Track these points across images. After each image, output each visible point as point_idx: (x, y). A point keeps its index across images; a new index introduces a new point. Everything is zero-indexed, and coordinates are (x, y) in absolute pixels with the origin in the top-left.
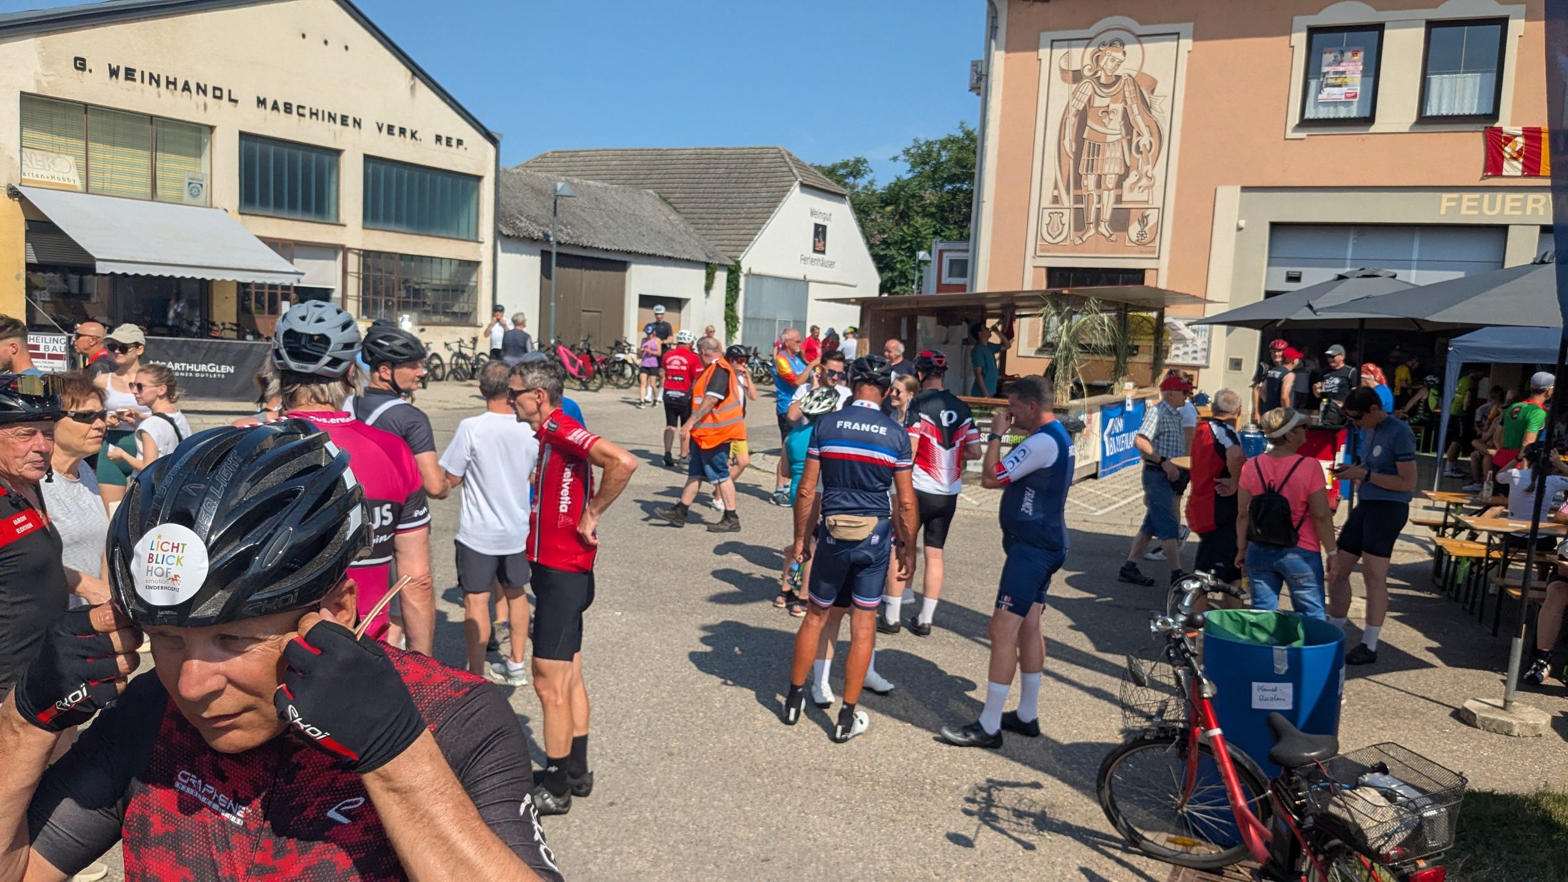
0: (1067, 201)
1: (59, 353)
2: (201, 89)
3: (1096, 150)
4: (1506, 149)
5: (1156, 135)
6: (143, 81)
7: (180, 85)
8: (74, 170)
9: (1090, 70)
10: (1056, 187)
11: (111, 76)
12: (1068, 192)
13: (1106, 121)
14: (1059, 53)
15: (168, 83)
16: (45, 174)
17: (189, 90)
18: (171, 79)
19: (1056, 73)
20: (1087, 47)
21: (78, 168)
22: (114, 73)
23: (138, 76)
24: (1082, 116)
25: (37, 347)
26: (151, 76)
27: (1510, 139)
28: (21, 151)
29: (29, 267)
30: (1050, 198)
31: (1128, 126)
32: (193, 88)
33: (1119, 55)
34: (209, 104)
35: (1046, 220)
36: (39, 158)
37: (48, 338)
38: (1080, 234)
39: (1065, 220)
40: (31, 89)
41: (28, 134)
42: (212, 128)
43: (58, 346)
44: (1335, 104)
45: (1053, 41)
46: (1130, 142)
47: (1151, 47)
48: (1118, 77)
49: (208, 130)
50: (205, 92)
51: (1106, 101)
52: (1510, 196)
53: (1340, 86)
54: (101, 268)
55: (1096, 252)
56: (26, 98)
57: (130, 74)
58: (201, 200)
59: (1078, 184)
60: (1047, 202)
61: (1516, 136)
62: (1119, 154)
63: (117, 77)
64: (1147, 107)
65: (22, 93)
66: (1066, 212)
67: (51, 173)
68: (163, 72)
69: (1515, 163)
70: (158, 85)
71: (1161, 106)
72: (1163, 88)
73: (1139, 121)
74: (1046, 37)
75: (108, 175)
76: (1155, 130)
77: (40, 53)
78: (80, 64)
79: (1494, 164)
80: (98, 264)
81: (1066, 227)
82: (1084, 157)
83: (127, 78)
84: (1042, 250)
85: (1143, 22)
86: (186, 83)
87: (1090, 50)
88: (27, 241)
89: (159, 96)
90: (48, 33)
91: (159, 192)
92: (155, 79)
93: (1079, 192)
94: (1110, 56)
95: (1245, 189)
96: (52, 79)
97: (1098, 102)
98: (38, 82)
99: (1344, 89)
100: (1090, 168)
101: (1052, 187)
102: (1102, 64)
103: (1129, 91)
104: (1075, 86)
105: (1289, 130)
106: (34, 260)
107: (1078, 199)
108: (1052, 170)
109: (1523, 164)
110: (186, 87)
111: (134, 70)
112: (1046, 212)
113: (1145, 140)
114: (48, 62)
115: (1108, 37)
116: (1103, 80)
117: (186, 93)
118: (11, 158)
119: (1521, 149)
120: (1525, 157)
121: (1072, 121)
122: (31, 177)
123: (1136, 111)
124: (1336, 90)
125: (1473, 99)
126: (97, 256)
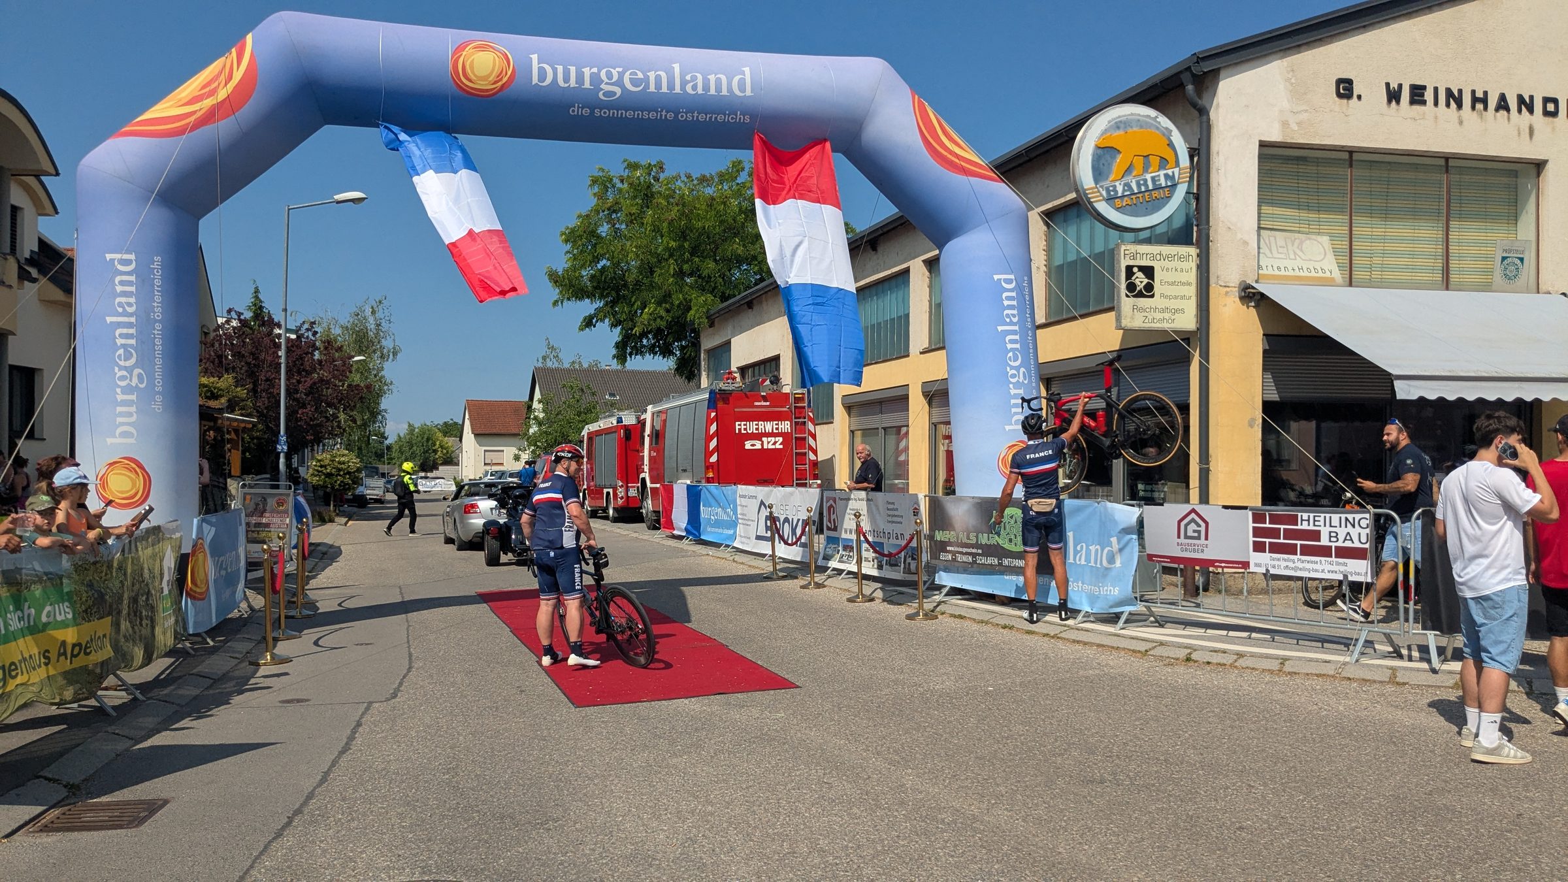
1: (1357, 545)
2: (1525, 104)
6: (1436, 104)
7: (1493, 102)
8: (1331, 257)
11: (1389, 101)
15: (1475, 100)
16: (1290, 264)
17: (1507, 109)
18: (1480, 94)
21: (1336, 252)
22: (1393, 96)
23: (1429, 96)
25: (1316, 535)
26: (1449, 93)
28: (1259, 235)
29: (1268, 407)
32: (1513, 103)
34: (1536, 127)
36: (1281, 242)
37: (1335, 518)
40: (1275, 136)
41: (1266, 209)
42: (1539, 166)
43: (1354, 532)
49: (1534, 172)
50: (1531, 110)
54: (1405, 391)
56: (1267, 149)
57: (1417, 94)
58: (1521, 281)
63: (1398, 102)
65: (1263, 145)
67: (1299, 263)
68: (1466, 83)
70: (1460, 106)
75: (1377, 260)
77: (1288, 80)
78: (1345, 88)
80: (1398, 384)
83: (1413, 102)
86: (1503, 98)
88: (1265, 369)
89: (1461, 123)
90: (1299, 48)
91: (1454, 278)
92: (1455, 98)
96: (1304, 116)
98: (1285, 124)
106: (1274, 396)
110: (1503, 105)
111: (1424, 88)
114: (1298, 92)
117: (1503, 113)
118: (1246, 243)
122: (1270, 272)
126: (1394, 371)
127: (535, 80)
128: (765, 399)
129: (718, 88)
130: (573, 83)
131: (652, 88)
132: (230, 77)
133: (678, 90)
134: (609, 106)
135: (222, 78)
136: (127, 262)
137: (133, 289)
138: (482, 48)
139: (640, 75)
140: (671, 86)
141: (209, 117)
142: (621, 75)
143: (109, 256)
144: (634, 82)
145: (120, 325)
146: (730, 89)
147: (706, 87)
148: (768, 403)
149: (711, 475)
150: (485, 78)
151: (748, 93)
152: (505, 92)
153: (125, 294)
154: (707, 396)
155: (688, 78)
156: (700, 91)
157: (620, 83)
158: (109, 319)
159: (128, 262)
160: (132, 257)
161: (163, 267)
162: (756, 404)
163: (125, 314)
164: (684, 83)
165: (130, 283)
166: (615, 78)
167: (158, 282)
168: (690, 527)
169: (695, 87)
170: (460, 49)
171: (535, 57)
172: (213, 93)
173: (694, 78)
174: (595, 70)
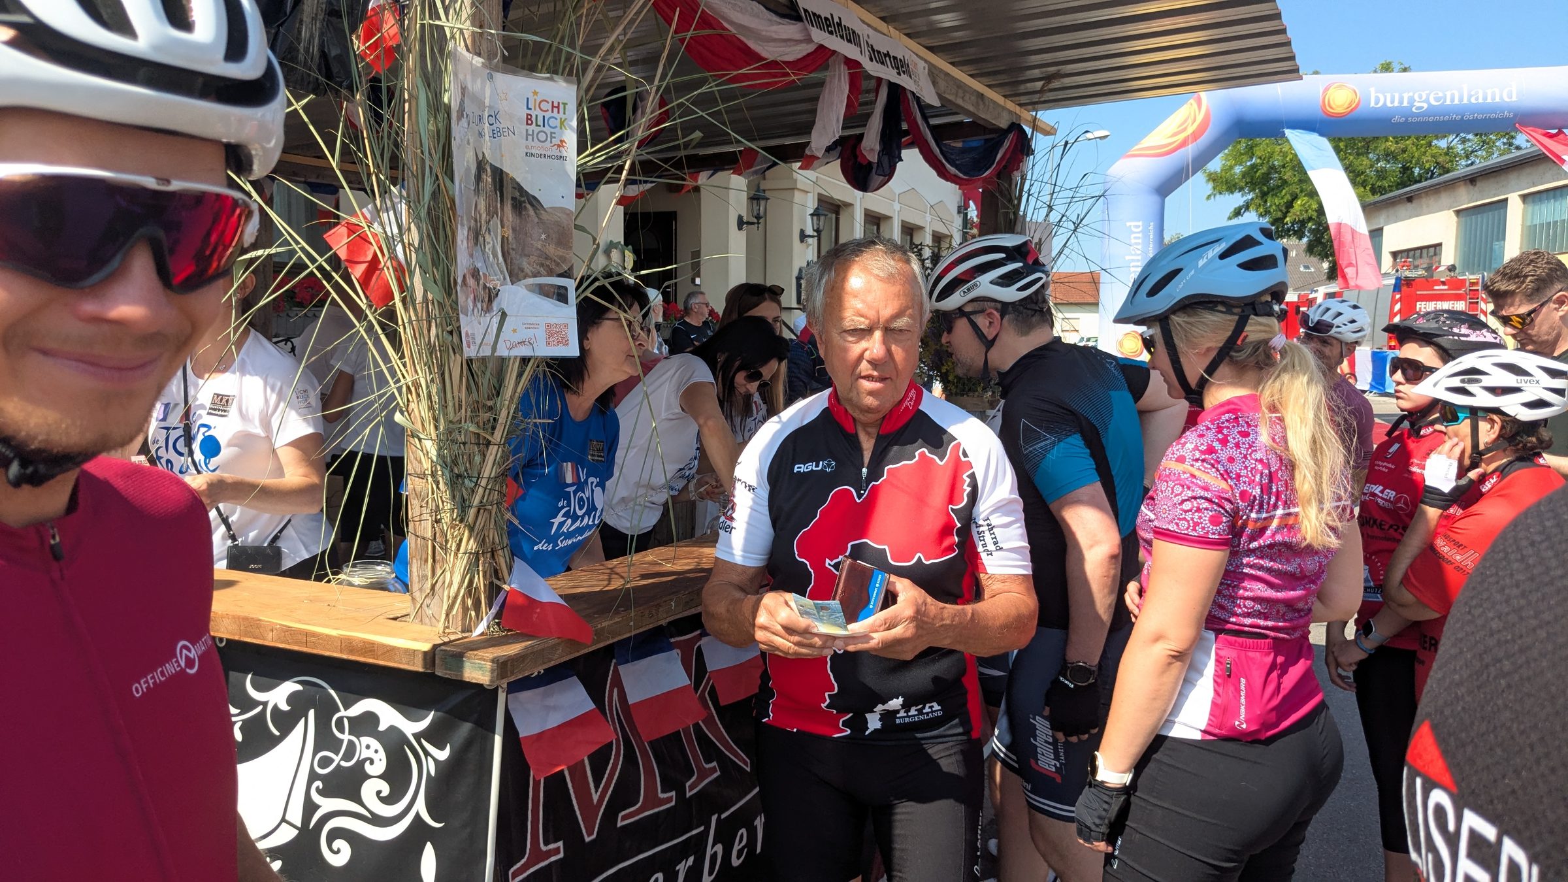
127: (1372, 104)
128: (1444, 283)
129: (1493, 98)
130: (1396, 104)
131: (1448, 102)
132: (1195, 120)
133: (1465, 101)
134: (1418, 115)
135: (1190, 121)
136: (1137, 227)
137: (1140, 241)
138: (1340, 87)
139: (1441, 94)
140: (1461, 99)
141: (1184, 144)
142: (1428, 95)
143: (1128, 224)
144: (1437, 99)
145: (1133, 261)
146: (1501, 98)
147: (1485, 98)
148: (1446, 287)
149: (1393, 343)
150: (1341, 106)
151: (1514, 99)
152: (1355, 112)
153: (1136, 244)
154: (1393, 281)
155: (1473, 93)
156: (1480, 101)
157: (1427, 101)
158: (1127, 258)
159: (1139, 227)
160: (1140, 223)
161: (1154, 228)
162: (1436, 287)
163: (1136, 255)
164: (1470, 96)
165: (1139, 238)
166: (1424, 98)
167: (1151, 237)
168: (1373, 383)
169: (1477, 99)
170: (1326, 89)
171: (1372, 90)
172: (1185, 130)
173: (1477, 93)
174: (1411, 94)
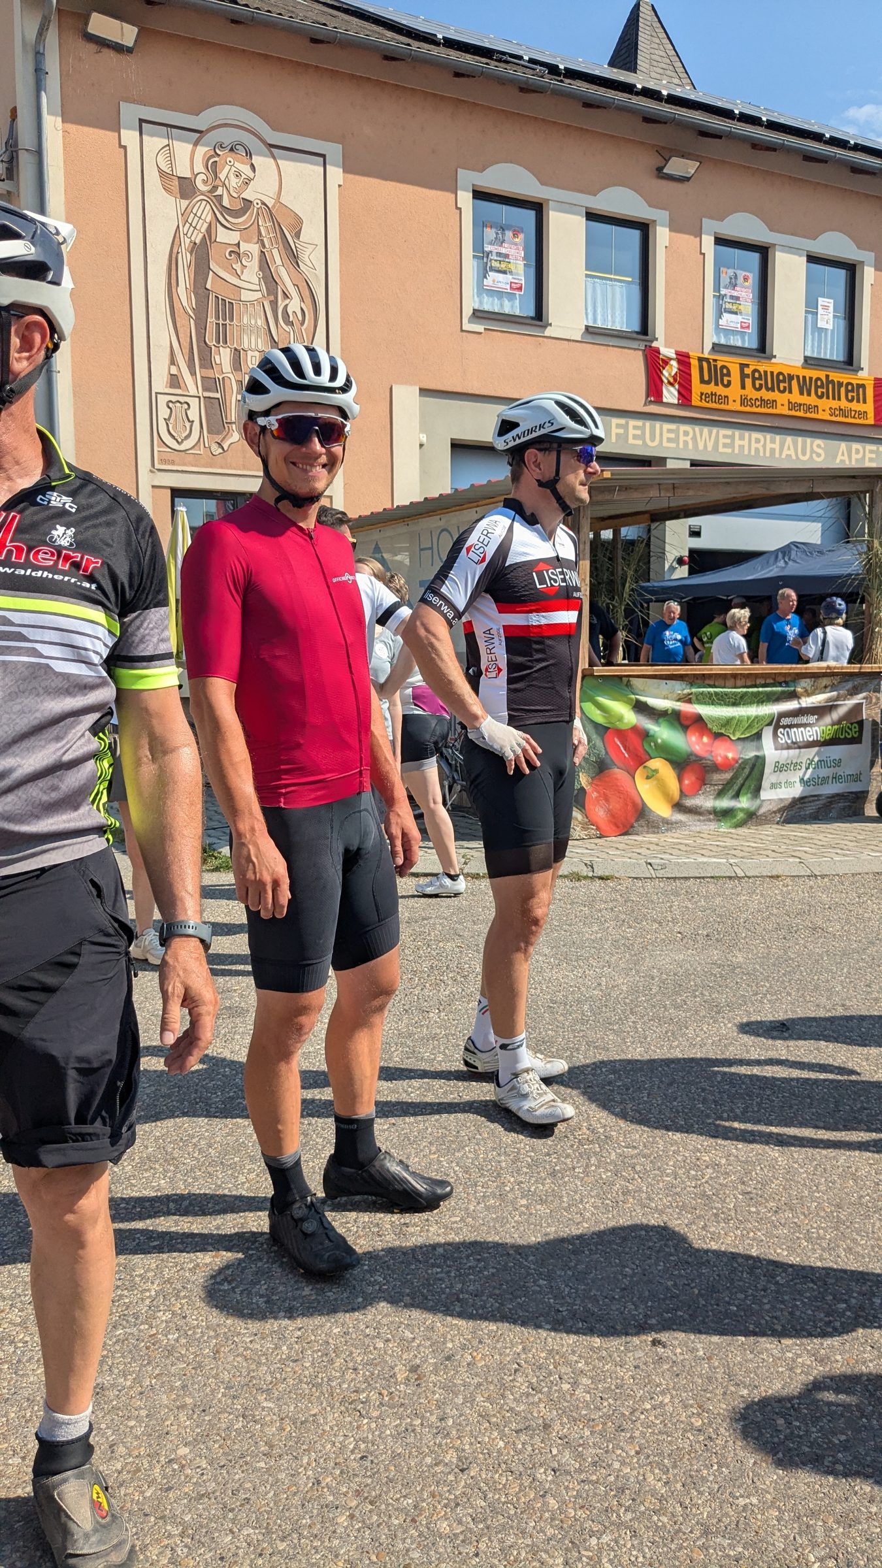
0: (192, 385)
3: (227, 309)
4: (664, 372)
5: (308, 300)
9: (205, 182)
10: (173, 362)
12: (193, 373)
13: (237, 266)
14: (154, 143)
19: (153, 178)
20: (196, 144)
24: (202, 253)
27: (666, 362)
30: (165, 378)
31: (270, 280)
33: (246, 169)
35: (164, 412)
38: (218, 438)
39: (193, 414)
44: (500, 294)
45: (141, 121)
46: (274, 304)
47: (291, 168)
48: (248, 203)
51: (233, 237)
52: (667, 426)
53: (504, 272)
55: (244, 468)
59: (207, 361)
60: (160, 384)
61: (671, 359)
62: (260, 322)
64: (293, 257)
66: (194, 403)
69: (671, 389)
71: (311, 258)
72: (311, 233)
73: (284, 275)
74: (130, 112)
76: (306, 293)
79: (654, 390)
81: (196, 425)
82: (211, 319)
84: (162, 461)
85: (275, 127)
87: (201, 150)
93: (209, 373)
94: (232, 168)
95: (424, 392)
97: (223, 236)
99: (509, 277)
100: (222, 337)
101: (167, 361)
102: (222, 176)
103: (265, 225)
104: (185, 203)
105: (465, 320)
107: (211, 384)
108: (163, 334)
109: (679, 393)
112: (163, 400)
113: (294, 305)
115: (228, 136)
116: (226, 203)
119: (676, 374)
120: (679, 383)
121: (185, 258)
123: (279, 262)
124: (500, 276)
125: (622, 311)
